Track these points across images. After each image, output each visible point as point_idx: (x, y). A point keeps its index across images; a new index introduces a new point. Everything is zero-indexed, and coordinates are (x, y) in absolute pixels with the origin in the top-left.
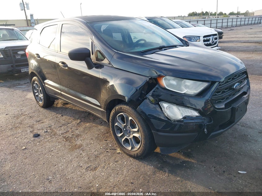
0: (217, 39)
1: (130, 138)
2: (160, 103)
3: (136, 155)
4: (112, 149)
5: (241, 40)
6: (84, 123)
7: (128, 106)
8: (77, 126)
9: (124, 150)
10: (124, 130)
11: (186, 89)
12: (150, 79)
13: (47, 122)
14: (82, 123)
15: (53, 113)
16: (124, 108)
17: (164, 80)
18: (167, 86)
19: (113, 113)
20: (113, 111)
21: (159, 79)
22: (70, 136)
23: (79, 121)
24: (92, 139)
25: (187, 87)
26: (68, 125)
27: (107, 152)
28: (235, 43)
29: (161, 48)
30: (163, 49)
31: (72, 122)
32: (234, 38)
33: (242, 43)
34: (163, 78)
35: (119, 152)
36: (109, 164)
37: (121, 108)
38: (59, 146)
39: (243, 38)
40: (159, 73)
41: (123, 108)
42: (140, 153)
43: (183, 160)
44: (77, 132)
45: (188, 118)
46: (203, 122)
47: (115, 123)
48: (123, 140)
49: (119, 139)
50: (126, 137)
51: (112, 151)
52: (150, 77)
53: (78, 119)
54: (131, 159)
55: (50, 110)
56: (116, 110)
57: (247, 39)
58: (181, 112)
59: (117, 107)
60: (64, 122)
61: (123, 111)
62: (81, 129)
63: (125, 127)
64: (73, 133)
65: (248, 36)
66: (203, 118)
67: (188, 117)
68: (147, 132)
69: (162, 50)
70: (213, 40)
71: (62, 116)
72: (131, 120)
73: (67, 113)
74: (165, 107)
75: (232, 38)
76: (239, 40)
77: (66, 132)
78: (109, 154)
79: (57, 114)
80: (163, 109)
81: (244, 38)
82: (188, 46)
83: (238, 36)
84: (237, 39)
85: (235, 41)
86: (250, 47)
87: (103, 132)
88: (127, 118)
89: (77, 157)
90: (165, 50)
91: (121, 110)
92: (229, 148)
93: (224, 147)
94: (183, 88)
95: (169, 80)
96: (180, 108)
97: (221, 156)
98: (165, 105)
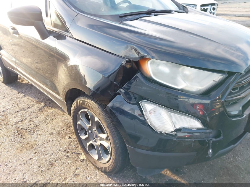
0: (215, 10)
1: (96, 145)
2: (141, 103)
3: (103, 168)
4: (75, 153)
5: (235, 14)
6: (48, 108)
7: (94, 101)
8: (38, 112)
9: (89, 158)
10: (88, 132)
11: (185, 82)
12: (127, 62)
13: (3, 104)
14: (45, 108)
15: (15, 92)
16: (88, 103)
17: (151, 63)
18: (154, 74)
19: (74, 107)
20: (74, 105)
21: (141, 63)
22: (26, 127)
23: (43, 104)
24: (52, 134)
25: (186, 78)
26: (28, 110)
27: (67, 157)
28: (230, 17)
29: (149, 13)
30: (153, 14)
31: (33, 105)
32: (227, 11)
33: (236, 17)
34: (149, 62)
35: (83, 158)
36: (65, 179)
37: (83, 103)
38: (6, 144)
39: (237, 11)
40: (142, 54)
41: (86, 103)
42: (108, 169)
43: (169, 178)
44: (36, 121)
45: (183, 131)
46: (207, 138)
47: (78, 121)
48: (88, 144)
49: (83, 142)
50: (91, 142)
51: (74, 155)
52: (127, 59)
53: (42, 102)
54: (98, 172)
55: (13, 86)
56: (77, 103)
57: (242, 13)
58: (174, 120)
59: (79, 100)
60: (24, 105)
61: (86, 106)
62: (42, 117)
63: (90, 128)
64: (29, 123)
65: (242, 10)
66: (208, 131)
67: (185, 128)
68: (119, 145)
69: (150, 15)
70: (210, 10)
71: (24, 96)
72: (97, 121)
73: (32, 92)
74: (148, 110)
75: (226, 11)
76: (233, 13)
77: (22, 120)
78: (69, 162)
79: (19, 92)
80: (144, 113)
81: (239, 11)
82: (187, 12)
83: (231, 9)
84: (231, 12)
85: (229, 14)
86: (245, 21)
87: (68, 124)
88: (93, 118)
89: (24, 164)
90: (155, 15)
91: (84, 106)
92: (233, 161)
93: (226, 158)
94: (179, 79)
95: (158, 65)
96: (172, 114)
97: (222, 174)
98: (148, 107)
